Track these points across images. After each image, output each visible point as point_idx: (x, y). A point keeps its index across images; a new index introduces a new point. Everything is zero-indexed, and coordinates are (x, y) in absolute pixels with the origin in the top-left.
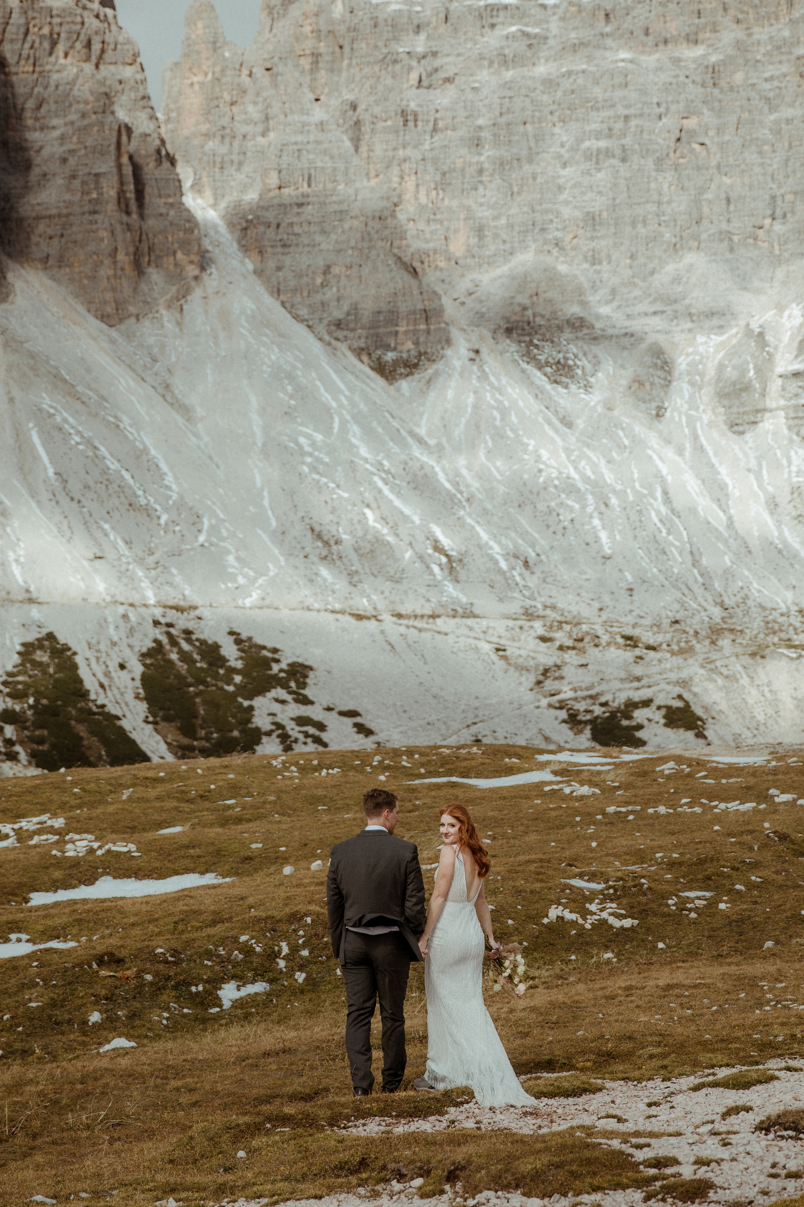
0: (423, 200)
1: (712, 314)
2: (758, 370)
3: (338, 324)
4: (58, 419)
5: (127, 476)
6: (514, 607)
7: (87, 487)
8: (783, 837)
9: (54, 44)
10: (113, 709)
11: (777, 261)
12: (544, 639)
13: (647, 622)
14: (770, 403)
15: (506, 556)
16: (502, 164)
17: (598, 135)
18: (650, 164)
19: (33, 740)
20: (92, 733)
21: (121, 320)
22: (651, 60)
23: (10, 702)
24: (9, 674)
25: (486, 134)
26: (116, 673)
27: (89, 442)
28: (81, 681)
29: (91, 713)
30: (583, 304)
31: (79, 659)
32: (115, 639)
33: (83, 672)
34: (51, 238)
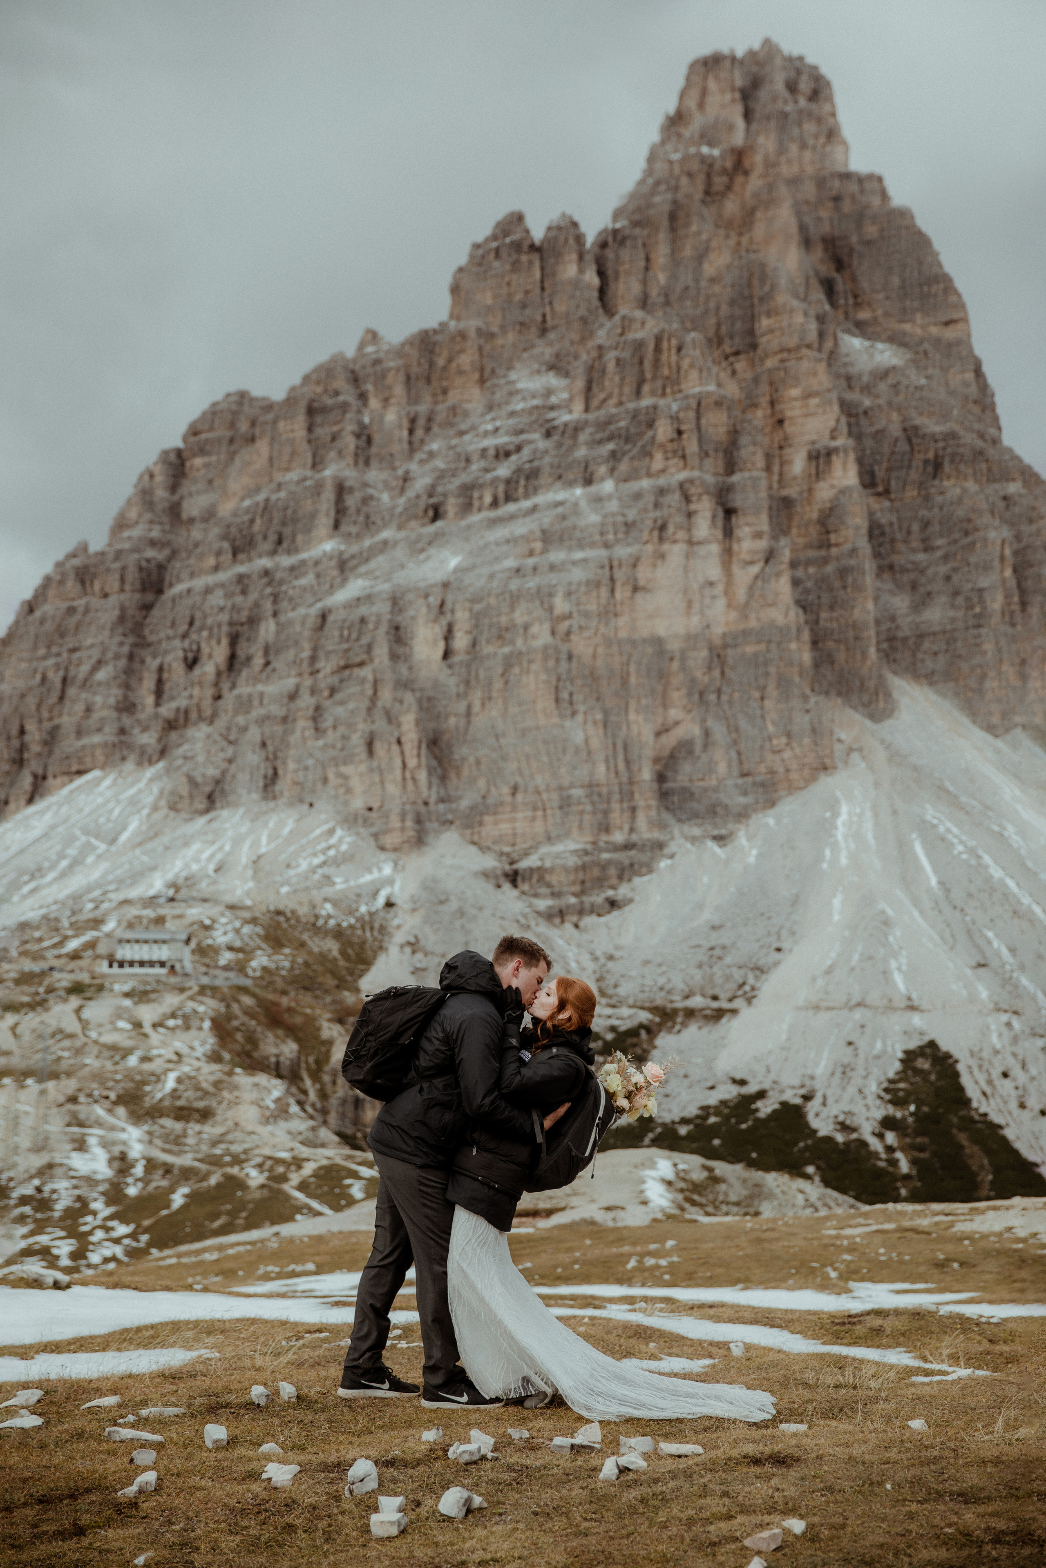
4: (941, 829)
5: (1011, 884)
7: (970, 895)
10: (996, 1118)
19: (913, 1147)
20: (975, 1141)
21: (1007, 730)
23: (891, 1110)
24: (891, 1081)
26: (999, 1082)
27: (972, 851)
28: (961, 1089)
29: (973, 1121)
31: (961, 1067)
32: (998, 1046)
33: (966, 1080)
34: (936, 654)
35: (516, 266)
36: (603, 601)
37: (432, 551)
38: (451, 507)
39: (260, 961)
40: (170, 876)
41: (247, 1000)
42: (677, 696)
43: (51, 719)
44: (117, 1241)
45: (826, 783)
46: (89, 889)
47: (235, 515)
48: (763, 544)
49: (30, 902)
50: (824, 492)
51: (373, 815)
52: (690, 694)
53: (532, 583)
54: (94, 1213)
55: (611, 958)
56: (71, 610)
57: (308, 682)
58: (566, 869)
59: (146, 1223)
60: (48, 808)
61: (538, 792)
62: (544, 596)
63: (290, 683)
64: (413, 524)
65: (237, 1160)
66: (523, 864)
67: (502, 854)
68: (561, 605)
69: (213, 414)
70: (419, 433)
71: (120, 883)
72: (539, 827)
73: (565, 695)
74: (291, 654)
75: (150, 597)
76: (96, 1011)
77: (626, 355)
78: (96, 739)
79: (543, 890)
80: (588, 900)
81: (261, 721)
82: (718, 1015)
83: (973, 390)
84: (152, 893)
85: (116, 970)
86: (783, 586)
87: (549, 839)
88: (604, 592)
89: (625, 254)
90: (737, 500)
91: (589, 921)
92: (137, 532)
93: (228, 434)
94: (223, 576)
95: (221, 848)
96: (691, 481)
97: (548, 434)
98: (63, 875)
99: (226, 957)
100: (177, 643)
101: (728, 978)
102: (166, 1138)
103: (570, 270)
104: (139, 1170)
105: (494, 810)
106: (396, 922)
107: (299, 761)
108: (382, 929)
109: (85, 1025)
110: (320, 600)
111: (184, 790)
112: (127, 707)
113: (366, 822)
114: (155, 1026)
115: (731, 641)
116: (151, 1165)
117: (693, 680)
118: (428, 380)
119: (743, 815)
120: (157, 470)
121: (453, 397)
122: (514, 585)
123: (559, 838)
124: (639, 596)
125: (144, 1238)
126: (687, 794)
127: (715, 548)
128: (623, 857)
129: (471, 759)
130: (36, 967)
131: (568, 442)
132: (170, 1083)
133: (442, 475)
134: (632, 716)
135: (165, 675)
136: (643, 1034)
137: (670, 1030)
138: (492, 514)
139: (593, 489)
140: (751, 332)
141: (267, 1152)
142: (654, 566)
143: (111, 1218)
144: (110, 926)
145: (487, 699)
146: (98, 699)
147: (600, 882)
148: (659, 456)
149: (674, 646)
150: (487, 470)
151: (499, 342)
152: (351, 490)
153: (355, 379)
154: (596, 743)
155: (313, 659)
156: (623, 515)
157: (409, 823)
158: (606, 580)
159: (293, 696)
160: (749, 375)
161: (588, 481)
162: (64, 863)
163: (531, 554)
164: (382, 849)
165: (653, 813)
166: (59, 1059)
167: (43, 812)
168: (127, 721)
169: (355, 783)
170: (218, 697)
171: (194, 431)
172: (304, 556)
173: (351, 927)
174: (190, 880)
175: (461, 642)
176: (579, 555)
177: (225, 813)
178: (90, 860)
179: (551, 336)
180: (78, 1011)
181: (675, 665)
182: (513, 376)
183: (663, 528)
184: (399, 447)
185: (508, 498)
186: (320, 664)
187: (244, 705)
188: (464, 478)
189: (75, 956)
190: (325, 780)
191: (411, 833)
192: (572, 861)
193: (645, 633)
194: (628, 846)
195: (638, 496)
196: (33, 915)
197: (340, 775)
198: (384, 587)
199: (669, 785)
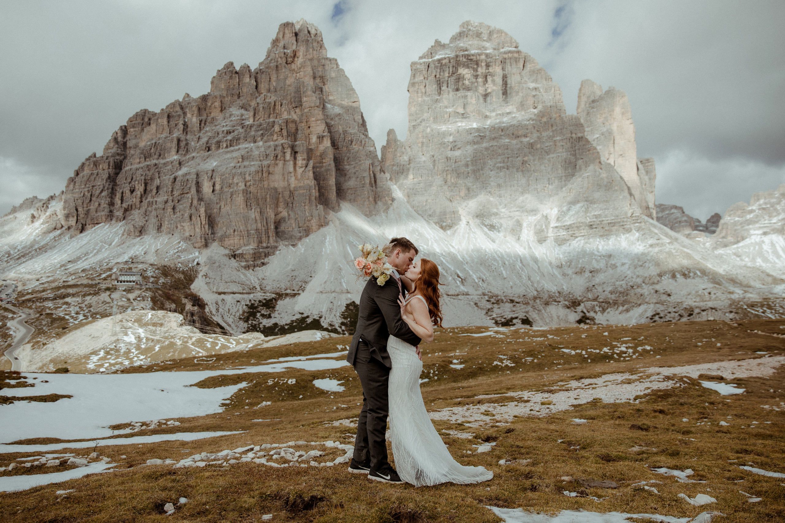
0: (453, 181)
1: (532, 211)
2: (546, 226)
3: (430, 216)
4: (355, 243)
6: (480, 292)
8: (550, 345)
9: (352, 142)
11: (550, 196)
12: (488, 301)
13: (516, 296)
14: (549, 235)
15: (477, 278)
16: (474, 171)
17: (500, 162)
18: (515, 170)
19: (349, 330)
21: (371, 216)
22: (514, 142)
23: (343, 320)
24: (343, 313)
25: (469, 163)
30: (497, 209)
34: (352, 194)
35: (231, 77)
36: (260, 177)
37: (208, 160)
38: (213, 147)
39: (162, 280)
40: (130, 255)
41: (160, 292)
42: (281, 205)
43: (87, 207)
44: (141, 360)
45: (324, 230)
46: (104, 259)
47: (145, 147)
48: (304, 162)
49: (85, 263)
50: (322, 148)
51: (192, 238)
52: (284, 204)
53: (239, 171)
54: (133, 353)
55: (263, 279)
56: (92, 174)
58: (249, 254)
59: (149, 355)
60: (88, 234)
61: (241, 232)
62: (243, 174)
63: (165, 198)
64: (202, 152)
65: (172, 337)
66: (237, 252)
67: (231, 249)
68: (248, 178)
69: (137, 115)
70: (203, 125)
71: (114, 257)
72: (241, 242)
73: (249, 204)
74: (165, 189)
75: (118, 170)
76: (115, 295)
77: (266, 106)
78: (102, 213)
79: (243, 260)
80: (256, 263)
81: (156, 209)
82: (294, 295)
83: (361, 122)
84: (125, 260)
85: (119, 283)
86: (311, 174)
87: (245, 245)
88: (260, 174)
89: (263, 76)
90: (297, 149)
91: (257, 269)
92: (114, 150)
93: (141, 122)
94: (141, 165)
95: (145, 247)
96: (285, 143)
97: (243, 128)
98: (95, 255)
99: (152, 280)
100: (127, 185)
101: (297, 285)
102: (151, 331)
103: (247, 79)
104: (144, 340)
105: (228, 237)
106: (200, 269)
107: (168, 221)
108: (196, 271)
109: (112, 300)
110: (173, 173)
111: (132, 229)
112: (112, 204)
113: (190, 240)
114: (134, 300)
115: (296, 189)
116: (147, 339)
117: (285, 200)
118: (205, 109)
119: (300, 238)
120: (119, 132)
121: (213, 115)
122: (233, 171)
123: (247, 245)
124: (270, 176)
125: (149, 359)
126: (283, 232)
127: (292, 163)
128: (266, 250)
129: (221, 222)
130: (94, 282)
131: (248, 130)
132: (150, 316)
133: (210, 138)
134: (268, 210)
135: (124, 195)
136: (274, 301)
137: (281, 300)
138: (226, 150)
139: (256, 144)
140: (301, 101)
141: (181, 335)
142: (274, 167)
143: (138, 354)
144: (114, 270)
145: (226, 204)
146: (102, 202)
147: (259, 258)
148: (275, 136)
149: (280, 190)
150: (224, 137)
151: (226, 99)
152: (182, 141)
153: (182, 108)
154: (258, 218)
155: (172, 191)
156: (265, 152)
157: (203, 240)
158: (260, 171)
159: (166, 202)
160: (300, 113)
161: (255, 142)
162: (95, 251)
163: (239, 162)
164: (195, 248)
165: (274, 238)
166: (106, 310)
167: (86, 236)
168: (112, 208)
169: (186, 228)
170: (141, 202)
171: (130, 120)
172: (168, 160)
173: (187, 270)
174: (137, 257)
175: (218, 187)
176: (252, 163)
177: (146, 237)
178: (103, 250)
179: (242, 98)
180: (110, 295)
181: (281, 195)
182: (231, 109)
183: (277, 156)
184: (196, 129)
185: (231, 146)
186: (175, 193)
187: (150, 204)
188: (217, 139)
189: (105, 279)
190: (177, 227)
191: (204, 243)
192: (251, 252)
193: (272, 186)
194: (267, 247)
195: (269, 147)
196: (87, 267)
197: (181, 226)
198: (194, 171)
199: (279, 230)
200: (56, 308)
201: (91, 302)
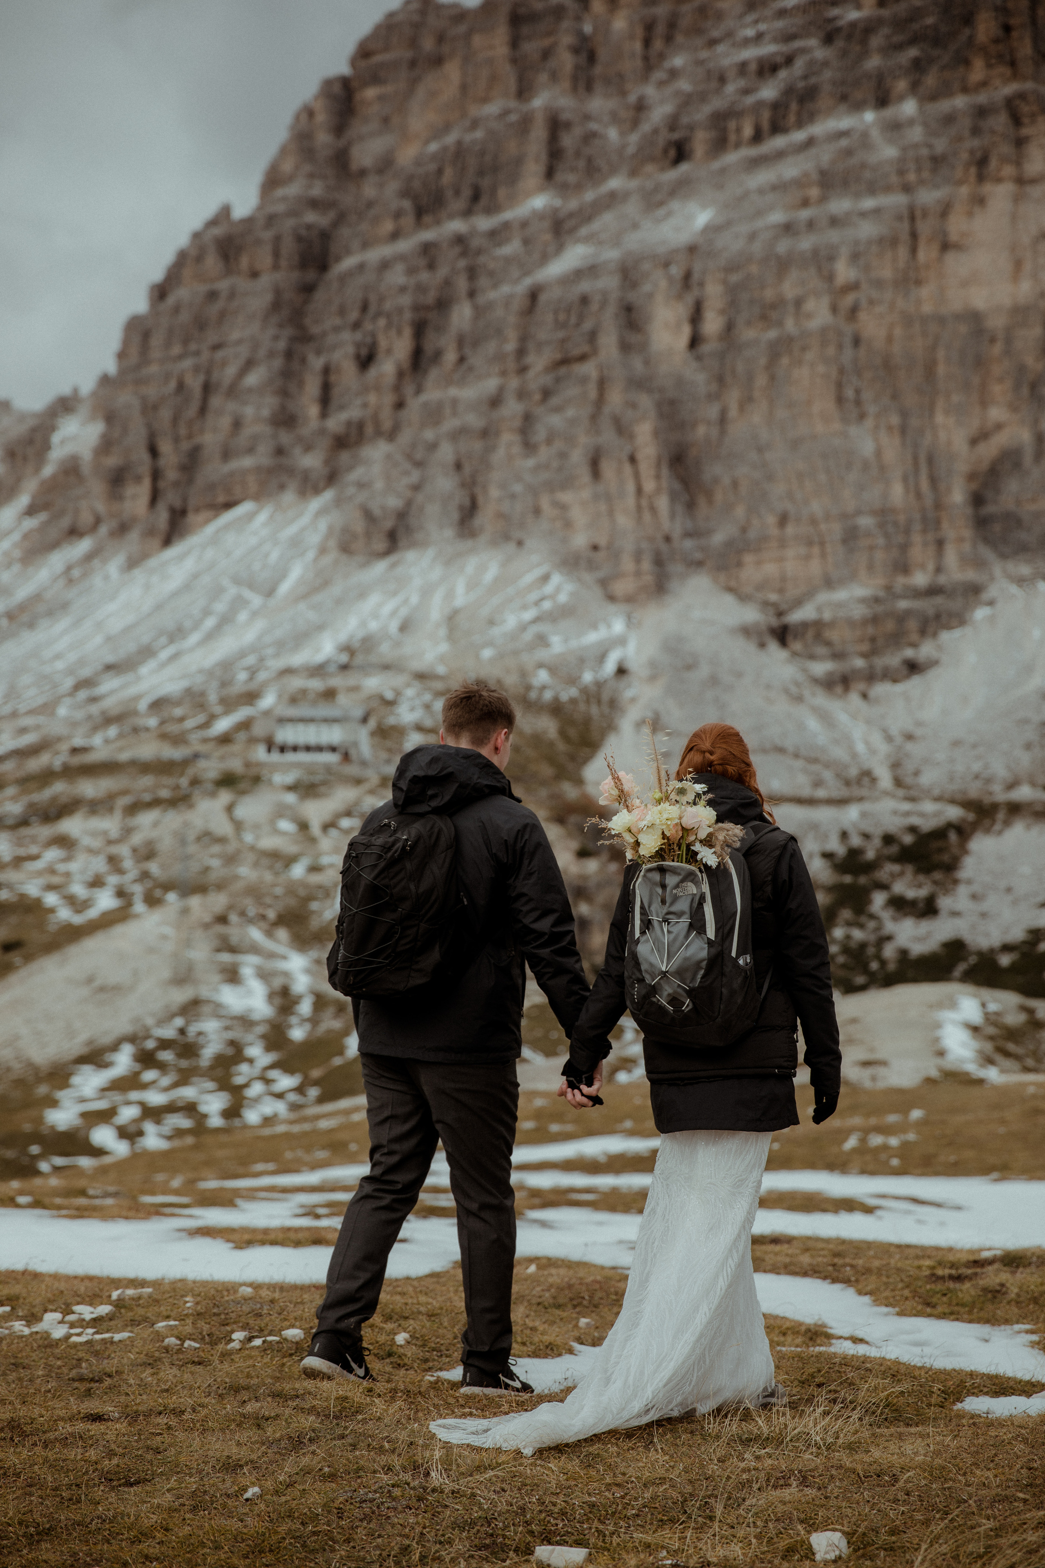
36: (901, 264)
37: (673, 204)
38: (700, 142)
40: (343, 637)
42: (1000, 390)
43: (190, 437)
44: (280, 1096)
46: (242, 654)
47: (418, 162)
49: (171, 671)
51: (601, 555)
52: (1017, 387)
53: (806, 243)
54: (251, 1061)
55: (909, 737)
56: (212, 295)
57: (514, 383)
58: (851, 623)
59: (316, 1073)
60: (190, 552)
61: (813, 522)
62: (823, 261)
63: (491, 384)
64: (650, 168)
66: (796, 616)
67: (766, 604)
68: (845, 272)
69: (388, 27)
70: (658, 44)
71: (281, 646)
72: (815, 568)
73: (850, 393)
74: (491, 347)
75: (311, 275)
76: (253, 807)
78: (247, 462)
79: (821, 650)
80: (880, 662)
81: (456, 435)
84: (320, 658)
85: (275, 757)
87: (829, 583)
88: (903, 252)
91: (881, 689)
92: (293, 190)
93: (408, 54)
94: (404, 246)
95: (406, 601)
96: (1022, 96)
97: (829, 39)
100: (347, 336)
104: (305, 1007)
105: (757, 546)
106: (629, 694)
107: (504, 486)
108: (613, 704)
109: (238, 826)
110: (527, 273)
111: (359, 527)
112: (286, 420)
113: (591, 566)
114: (328, 826)
116: (319, 1003)
117: (1022, 369)
120: (319, 107)
122: (783, 247)
123: (842, 582)
124: (951, 258)
125: (313, 1092)
126: (1013, 521)
128: (927, 606)
129: (726, 481)
130: (178, 754)
131: (856, 49)
133: (687, 101)
134: (940, 419)
135: (333, 378)
136: (953, 837)
137: (988, 831)
138: (754, 151)
139: (889, 112)
142: (970, 214)
143: (272, 1066)
144: (268, 701)
145: (747, 400)
146: (249, 411)
147: (897, 639)
148: (979, 63)
149: (997, 323)
150: (746, 92)
152: (568, 125)
154: (891, 455)
155: (521, 353)
156: (930, 146)
157: (647, 565)
158: (905, 236)
159: (495, 402)
161: (882, 101)
162: (210, 623)
163: (805, 203)
164: (611, 598)
165: (967, 547)
166: (207, 868)
167: (181, 558)
168: (285, 438)
169: (578, 516)
170: (400, 405)
171: (364, 52)
172: (508, 215)
173: (573, 701)
174: (368, 643)
175: (712, 324)
176: (869, 203)
177: (410, 555)
178: (243, 616)
180: (230, 809)
181: (997, 349)
183: (983, 162)
184: (631, 65)
185: (777, 128)
186: (530, 360)
187: (433, 415)
188: (716, 104)
189: (225, 739)
190: (537, 511)
191: (648, 579)
192: (859, 612)
193: (959, 305)
194: (933, 591)
195: (949, 119)
196: (173, 688)
197: (556, 504)
198: (612, 255)
199: (989, 509)
200: (18, 861)
201: (154, 834)
